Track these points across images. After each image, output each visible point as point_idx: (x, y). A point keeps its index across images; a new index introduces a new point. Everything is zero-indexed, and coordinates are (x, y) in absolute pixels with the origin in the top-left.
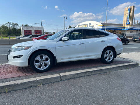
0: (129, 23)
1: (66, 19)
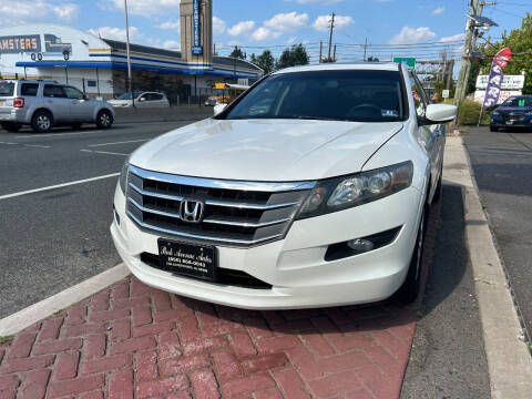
0: (199, 49)
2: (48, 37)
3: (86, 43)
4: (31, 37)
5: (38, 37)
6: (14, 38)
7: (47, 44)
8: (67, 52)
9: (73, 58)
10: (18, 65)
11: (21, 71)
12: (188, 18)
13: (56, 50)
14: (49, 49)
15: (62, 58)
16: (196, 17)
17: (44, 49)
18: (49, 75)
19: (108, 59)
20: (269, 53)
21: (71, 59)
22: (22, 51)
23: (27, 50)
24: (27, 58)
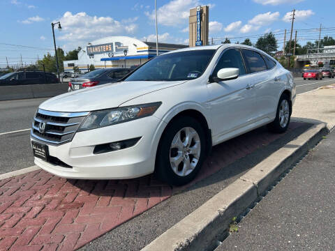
0: (200, 42)
1: (60, 27)
2: (117, 43)
3: (136, 46)
4: (108, 44)
5: (112, 44)
6: (100, 45)
7: (116, 48)
8: (126, 51)
9: (129, 54)
10: (102, 60)
11: (103, 63)
12: (194, 25)
13: (121, 50)
14: (117, 50)
15: (123, 55)
16: (199, 23)
17: (114, 51)
18: (116, 64)
19: (147, 53)
20: (249, 40)
21: (128, 54)
22: (104, 52)
23: (107, 52)
24: (106, 56)
